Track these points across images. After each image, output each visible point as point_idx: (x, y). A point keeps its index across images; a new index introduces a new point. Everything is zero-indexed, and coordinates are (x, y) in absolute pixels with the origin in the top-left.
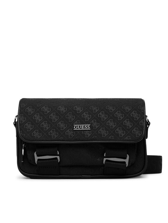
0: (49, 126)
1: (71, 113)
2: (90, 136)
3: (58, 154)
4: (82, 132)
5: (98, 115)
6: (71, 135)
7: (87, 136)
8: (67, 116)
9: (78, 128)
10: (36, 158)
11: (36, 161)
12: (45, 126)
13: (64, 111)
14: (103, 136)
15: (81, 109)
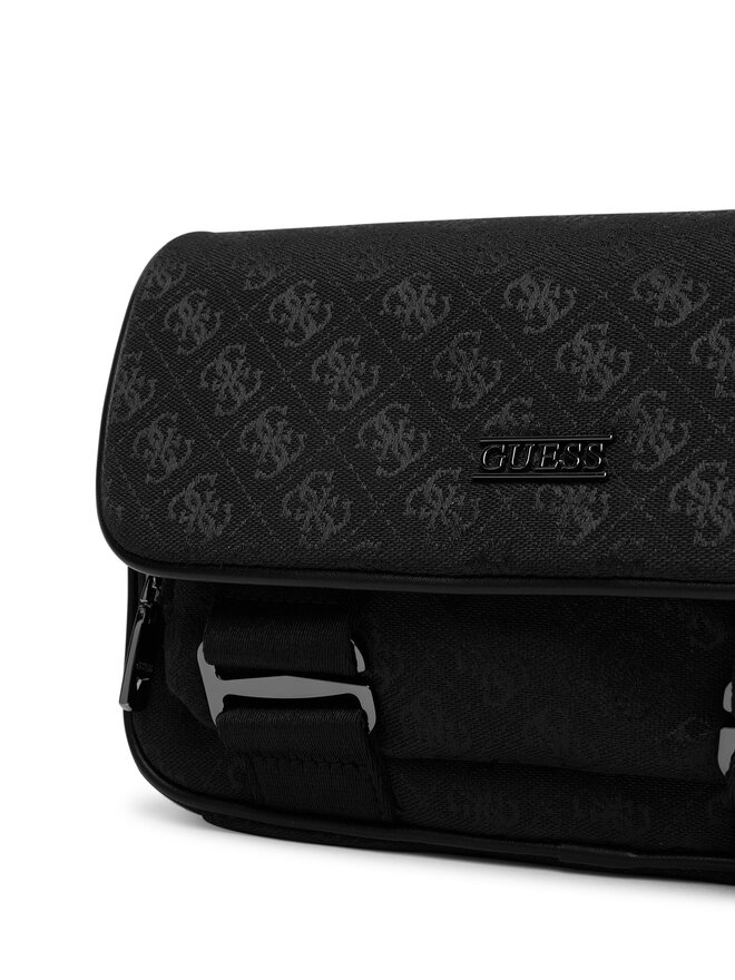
0: (292, 448)
1: (478, 335)
2: (594, 535)
3: (361, 667)
4: (532, 500)
5: (693, 350)
6: (446, 522)
7: (573, 529)
8: (445, 365)
9: (507, 461)
10: (216, 689)
11: (216, 707)
12: (273, 441)
13: (428, 323)
14: (698, 538)
15: (561, 303)
